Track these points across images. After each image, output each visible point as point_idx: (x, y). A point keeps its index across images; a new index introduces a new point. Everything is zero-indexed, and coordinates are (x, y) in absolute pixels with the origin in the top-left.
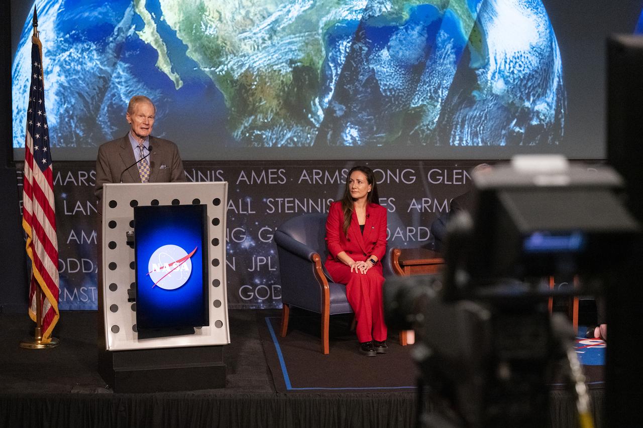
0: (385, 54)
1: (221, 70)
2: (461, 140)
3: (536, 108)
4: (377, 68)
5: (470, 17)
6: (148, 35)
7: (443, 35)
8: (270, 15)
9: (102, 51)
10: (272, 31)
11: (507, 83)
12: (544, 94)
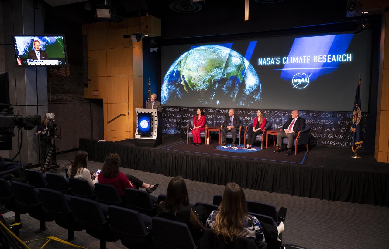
0: (225, 86)
1: (195, 89)
2: (240, 104)
3: (256, 98)
4: (223, 89)
5: (242, 78)
6: (182, 83)
7: (236, 82)
8: (203, 79)
9: (175, 86)
10: (204, 82)
11: (249, 92)
12: (258, 95)
